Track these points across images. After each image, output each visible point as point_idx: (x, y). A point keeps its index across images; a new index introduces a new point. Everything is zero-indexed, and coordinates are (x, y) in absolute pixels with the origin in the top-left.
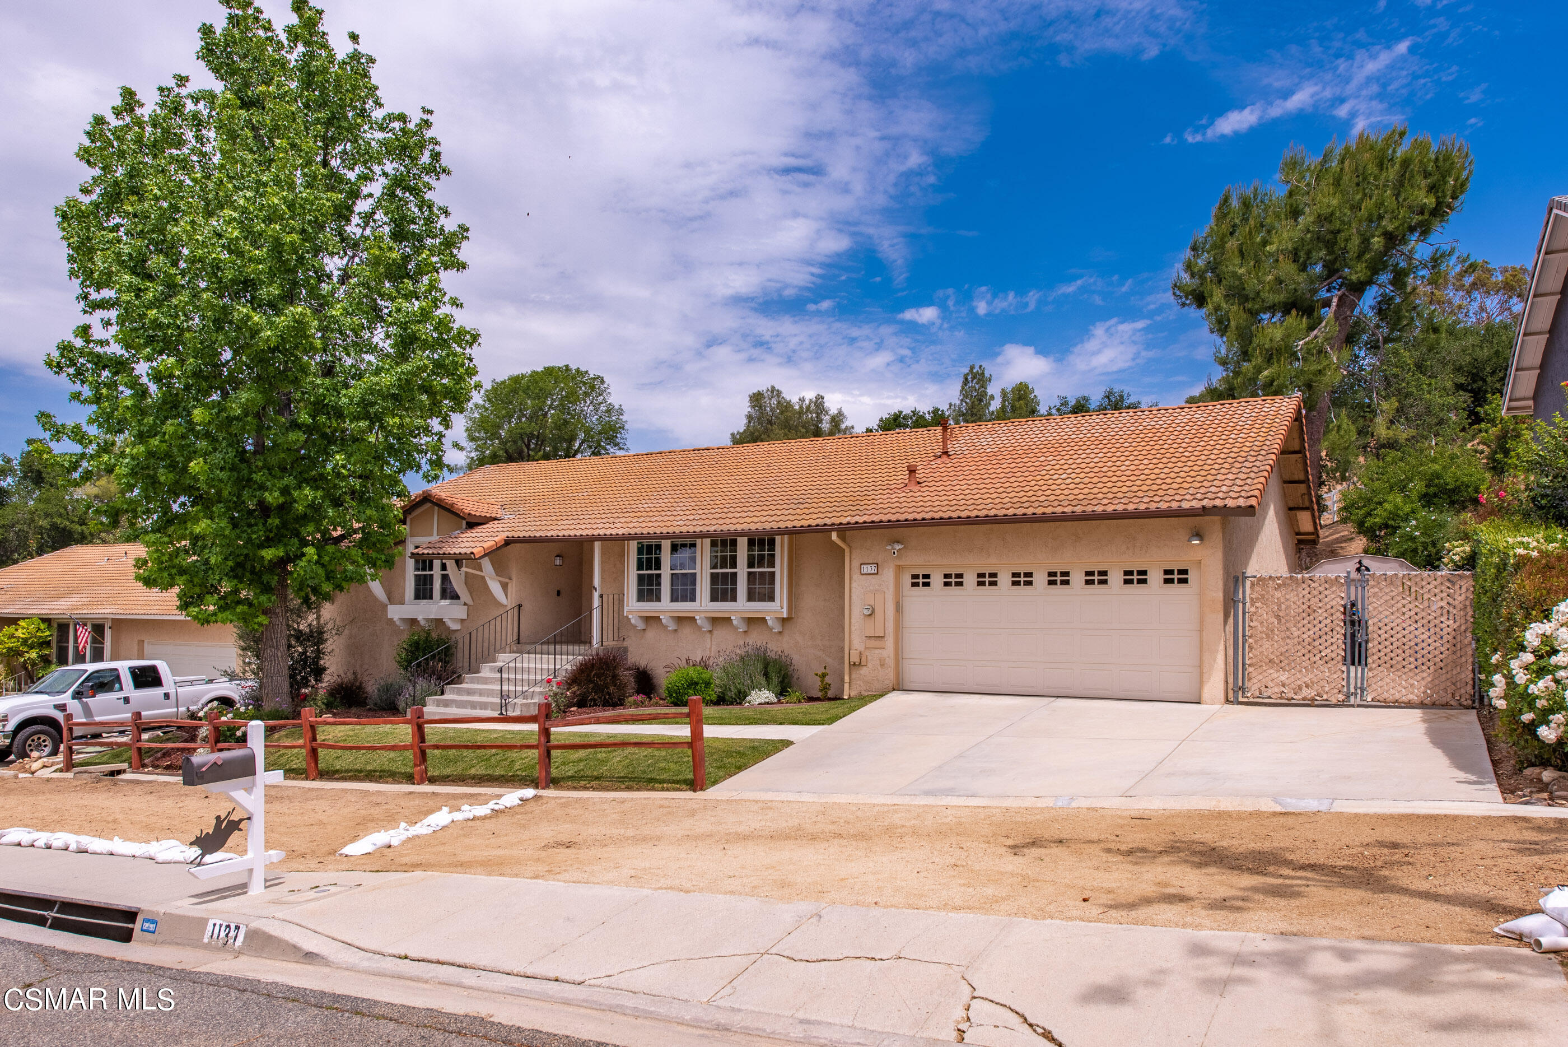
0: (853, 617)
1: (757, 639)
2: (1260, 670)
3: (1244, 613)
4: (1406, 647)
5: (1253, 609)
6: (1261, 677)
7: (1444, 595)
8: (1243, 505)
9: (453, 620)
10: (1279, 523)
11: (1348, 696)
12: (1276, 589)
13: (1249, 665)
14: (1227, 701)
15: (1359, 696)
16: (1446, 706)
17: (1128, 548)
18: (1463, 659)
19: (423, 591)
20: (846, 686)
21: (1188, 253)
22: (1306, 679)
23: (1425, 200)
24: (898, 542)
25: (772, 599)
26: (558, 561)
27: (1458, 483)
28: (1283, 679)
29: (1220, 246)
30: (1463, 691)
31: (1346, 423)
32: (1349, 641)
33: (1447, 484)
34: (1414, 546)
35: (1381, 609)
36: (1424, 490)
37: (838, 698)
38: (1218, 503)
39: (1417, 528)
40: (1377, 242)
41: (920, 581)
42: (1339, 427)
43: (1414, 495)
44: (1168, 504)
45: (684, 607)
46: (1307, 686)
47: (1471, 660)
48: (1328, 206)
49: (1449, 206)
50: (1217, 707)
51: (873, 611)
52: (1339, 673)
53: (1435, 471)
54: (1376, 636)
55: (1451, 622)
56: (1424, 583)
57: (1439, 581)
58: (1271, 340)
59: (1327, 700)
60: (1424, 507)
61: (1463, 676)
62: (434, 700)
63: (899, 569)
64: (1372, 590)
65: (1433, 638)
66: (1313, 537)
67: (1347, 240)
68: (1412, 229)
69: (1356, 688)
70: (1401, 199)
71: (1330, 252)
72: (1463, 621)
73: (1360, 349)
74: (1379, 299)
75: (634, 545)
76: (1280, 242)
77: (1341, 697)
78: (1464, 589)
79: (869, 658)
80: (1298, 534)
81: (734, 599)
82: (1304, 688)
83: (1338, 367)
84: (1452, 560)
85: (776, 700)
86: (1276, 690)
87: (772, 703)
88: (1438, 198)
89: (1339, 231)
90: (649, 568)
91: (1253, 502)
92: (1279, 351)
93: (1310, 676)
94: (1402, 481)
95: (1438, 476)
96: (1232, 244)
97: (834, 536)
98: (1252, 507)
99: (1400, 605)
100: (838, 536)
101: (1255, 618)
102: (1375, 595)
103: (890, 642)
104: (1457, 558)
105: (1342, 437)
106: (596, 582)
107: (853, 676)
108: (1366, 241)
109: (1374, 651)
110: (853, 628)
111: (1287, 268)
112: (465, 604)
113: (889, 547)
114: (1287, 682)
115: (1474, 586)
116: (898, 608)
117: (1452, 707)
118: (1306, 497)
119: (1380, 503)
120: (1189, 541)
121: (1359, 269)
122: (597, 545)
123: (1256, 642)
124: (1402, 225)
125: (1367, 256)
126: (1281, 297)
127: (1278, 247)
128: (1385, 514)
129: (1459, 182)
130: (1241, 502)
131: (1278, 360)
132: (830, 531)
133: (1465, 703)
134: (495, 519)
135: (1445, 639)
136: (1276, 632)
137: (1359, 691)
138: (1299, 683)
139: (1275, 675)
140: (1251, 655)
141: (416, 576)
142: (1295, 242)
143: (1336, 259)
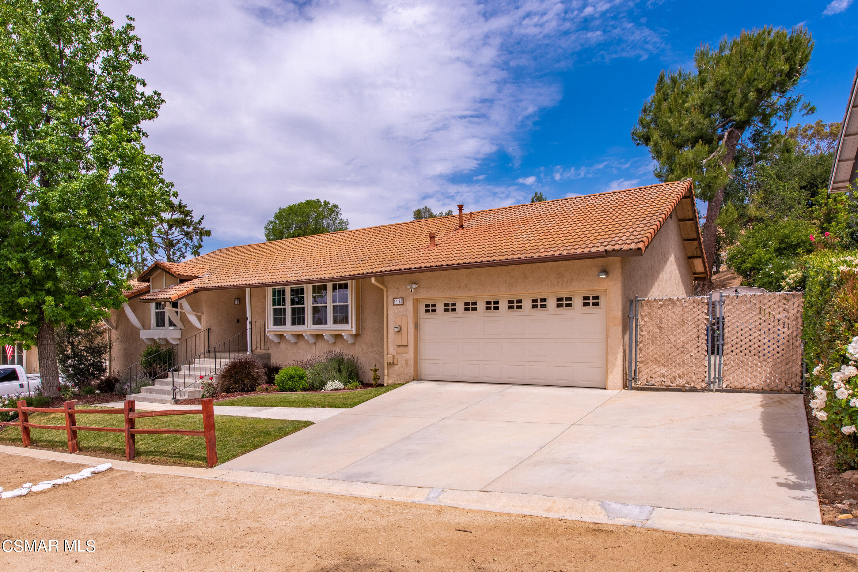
0: (389, 333)
1: (339, 348)
2: (647, 366)
3: (636, 326)
4: (752, 348)
5: (642, 323)
6: (647, 371)
7: (781, 309)
8: (633, 248)
9: (173, 339)
10: (678, 266)
11: (709, 384)
12: (659, 308)
13: (640, 362)
14: (625, 386)
15: (717, 384)
16: (780, 391)
17: (558, 282)
18: (795, 357)
19: (160, 322)
20: (386, 377)
21: (641, 114)
22: (679, 372)
23: (783, 67)
24: (415, 283)
25: (347, 322)
26: (237, 302)
27: (799, 241)
28: (663, 371)
29: (659, 107)
30: (794, 380)
31: (732, 208)
32: (710, 344)
33: (792, 242)
34: (770, 280)
35: (734, 321)
36: (778, 246)
37: (382, 385)
38: (617, 247)
39: (773, 269)
40: (752, 95)
41: (431, 308)
42: (727, 210)
43: (772, 249)
44: (583, 250)
45: (298, 328)
46: (680, 377)
47: (800, 357)
48: (723, 76)
49: (798, 72)
50: (616, 392)
51: (401, 328)
52: (703, 367)
53: (785, 233)
54: (729, 340)
55: (786, 329)
56: (766, 301)
57: (777, 299)
58: (686, 159)
59: (693, 387)
60: (777, 256)
61: (794, 369)
62: (144, 389)
63: (417, 301)
64: (727, 307)
65: (772, 342)
66: (704, 275)
67: (734, 96)
68: (773, 87)
69: (714, 378)
70: (768, 68)
71: (723, 105)
72: (795, 329)
73: (743, 168)
74: (754, 133)
75: (270, 289)
76: (693, 100)
77: (704, 385)
78: (796, 305)
79: (399, 359)
80: (695, 273)
81: (326, 323)
82: (678, 378)
83: (727, 174)
84: (788, 284)
85: (343, 387)
86: (658, 380)
87: (340, 389)
88: (791, 65)
89: (729, 91)
90: (279, 305)
91: (641, 245)
92: (691, 166)
93: (682, 370)
94: (764, 241)
95: (786, 236)
96: (665, 106)
97: (373, 280)
98: (639, 249)
99: (748, 318)
100: (376, 280)
101: (644, 329)
102: (730, 310)
103: (411, 348)
104: (791, 282)
105: (729, 216)
106: (248, 315)
107: (390, 371)
108: (745, 96)
109: (729, 351)
110: (389, 340)
111: (697, 116)
112: (180, 329)
113: (409, 287)
114: (666, 374)
115: (803, 302)
116: (417, 327)
117: (786, 393)
118: (698, 249)
119: (750, 255)
120: (598, 276)
121: (741, 113)
122: (248, 290)
123: (645, 346)
124: (768, 83)
125: (746, 105)
126: (694, 134)
127: (692, 104)
128: (753, 261)
129: (804, 55)
130: (633, 246)
131: (691, 171)
132: (370, 277)
133: (795, 389)
134: (198, 277)
135: (781, 342)
136: (659, 339)
137: (717, 380)
138: (674, 374)
139: (658, 369)
140: (641, 355)
141: (157, 312)
142: (703, 100)
143: (727, 109)
